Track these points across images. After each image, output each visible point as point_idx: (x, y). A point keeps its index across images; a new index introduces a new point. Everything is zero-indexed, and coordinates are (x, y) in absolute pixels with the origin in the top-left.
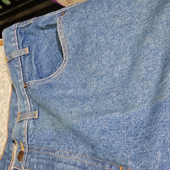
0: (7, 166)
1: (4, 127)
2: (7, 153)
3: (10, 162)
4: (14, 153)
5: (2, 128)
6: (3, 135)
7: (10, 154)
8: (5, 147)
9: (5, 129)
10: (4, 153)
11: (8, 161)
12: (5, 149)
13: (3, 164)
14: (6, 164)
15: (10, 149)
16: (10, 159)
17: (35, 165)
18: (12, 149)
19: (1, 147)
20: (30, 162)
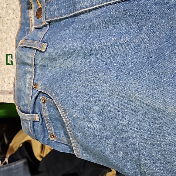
0: (27, 32)
1: (15, 3)
2: (24, 22)
3: (29, 28)
4: (32, 19)
5: (13, 4)
6: (16, 10)
7: (28, 22)
8: (21, 18)
9: (17, 4)
10: (22, 24)
11: (27, 28)
12: (21, 20)
13: (23, 32)
14: (26, 31)
15: (26, 17)
16: (29, 25)
17: (56, 11)
18: (28, 15)
19: (17, 23)
20: (50, 12)
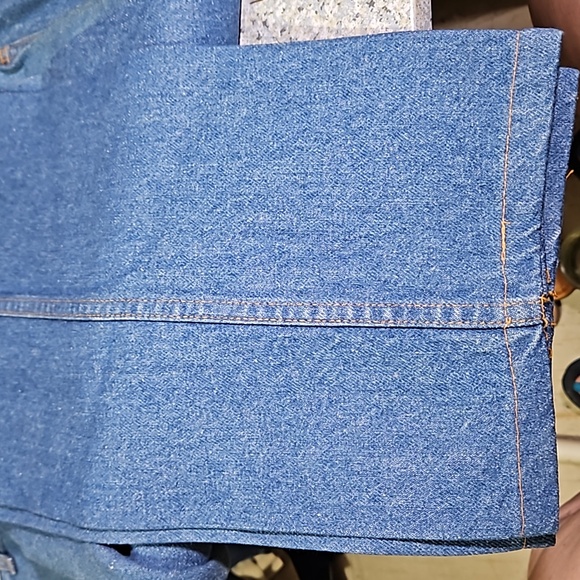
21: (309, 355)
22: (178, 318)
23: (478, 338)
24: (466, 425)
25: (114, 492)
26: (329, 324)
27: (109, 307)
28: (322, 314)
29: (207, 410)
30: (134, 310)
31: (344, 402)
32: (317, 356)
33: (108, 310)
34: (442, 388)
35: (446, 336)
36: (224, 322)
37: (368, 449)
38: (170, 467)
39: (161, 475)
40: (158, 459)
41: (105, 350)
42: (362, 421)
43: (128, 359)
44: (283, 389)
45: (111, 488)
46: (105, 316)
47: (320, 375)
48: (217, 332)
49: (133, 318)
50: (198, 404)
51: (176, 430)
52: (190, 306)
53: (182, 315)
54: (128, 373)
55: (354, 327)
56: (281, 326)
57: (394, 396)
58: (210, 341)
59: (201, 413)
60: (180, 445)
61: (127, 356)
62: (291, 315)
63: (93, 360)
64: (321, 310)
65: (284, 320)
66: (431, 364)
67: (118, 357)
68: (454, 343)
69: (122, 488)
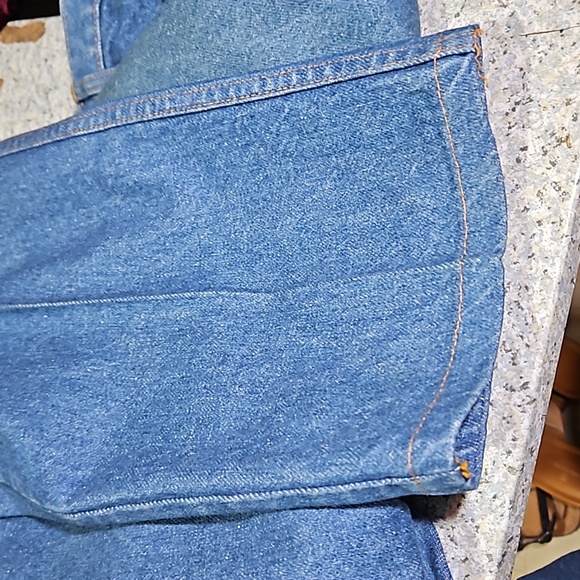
21: (268, 131)
22: (151, 117)
23: (408, 77)
24: (414, 168)
25: (117, 278)
26: (278, 94)
27: (92, 120)
28: (270, 85)
29: (195, 197)
30: (114, 117)
31: (309, 170)
32: (273, 130)
33: (92, 123)
34: (389, 135)
35: (380, 82)
36: (188, 111)
37: (336, 209)
38: (168, 254)
39: (159, 261)
40: (155, 248)
41: (91, 163)
42: (328, 185)
43: (119, 164)
44: (255, 167)
45: (114, 275)
46: (89, 129)
47: (281, 148)
48: (187, 123)
49: (114, 125)
50: (186, 192)
51: (168, 220)
52: (157, 102)
53: (153, 112)
54: (122, 177)
55: (299, 92)
56: (236, 105)
57: (348, 155)
58: (184, 132)
59: (190, 201)
60: (173, 234)
61: (117, 161)
62: (243, 92)
63: (82, 174)
64: (269, 81)
65: (238, 98)
66: (373, 114)
67: (106, 164)
68: (389, 88)
69: (124, 274)
